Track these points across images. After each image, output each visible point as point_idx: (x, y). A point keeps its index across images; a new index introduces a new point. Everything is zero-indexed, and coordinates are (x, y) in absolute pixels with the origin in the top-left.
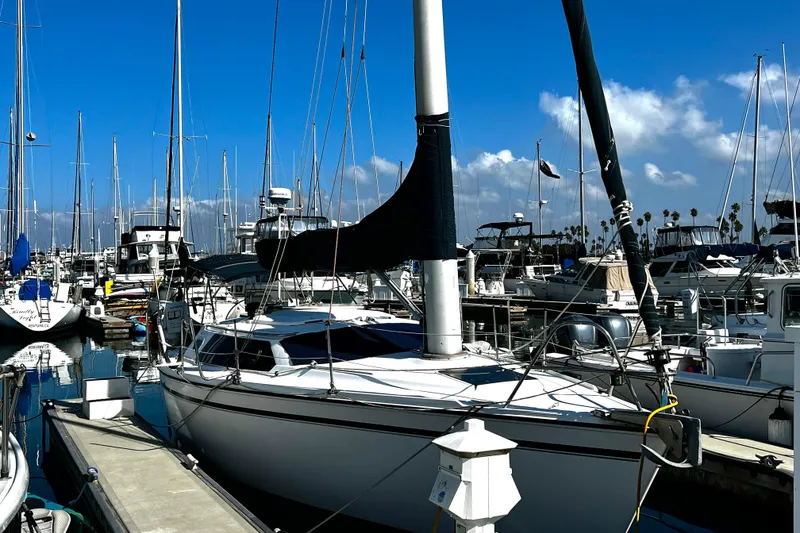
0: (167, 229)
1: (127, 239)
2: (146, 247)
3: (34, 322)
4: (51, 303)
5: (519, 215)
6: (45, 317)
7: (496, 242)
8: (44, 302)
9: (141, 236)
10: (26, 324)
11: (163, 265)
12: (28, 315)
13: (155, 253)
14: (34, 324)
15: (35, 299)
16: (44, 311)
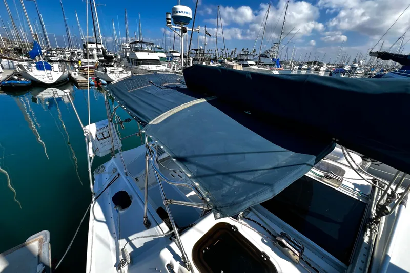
0: (97, 43)
1: (85, 46)
2: (92, 49)
3: (45, 80)
4: (52, 72)
5: (201, 47)
6: (50, 78)
7: (195, 55)
8: (49, 71)
9: (89, 46)
10: (42, 81)
11: (98, 56)
12: (42, 77)
13: (95, 52)
14: (46, 81)
15: (44, 70)
16: (49, 75)
